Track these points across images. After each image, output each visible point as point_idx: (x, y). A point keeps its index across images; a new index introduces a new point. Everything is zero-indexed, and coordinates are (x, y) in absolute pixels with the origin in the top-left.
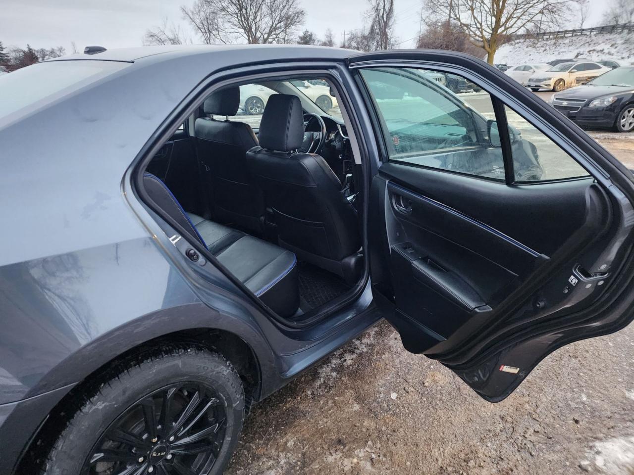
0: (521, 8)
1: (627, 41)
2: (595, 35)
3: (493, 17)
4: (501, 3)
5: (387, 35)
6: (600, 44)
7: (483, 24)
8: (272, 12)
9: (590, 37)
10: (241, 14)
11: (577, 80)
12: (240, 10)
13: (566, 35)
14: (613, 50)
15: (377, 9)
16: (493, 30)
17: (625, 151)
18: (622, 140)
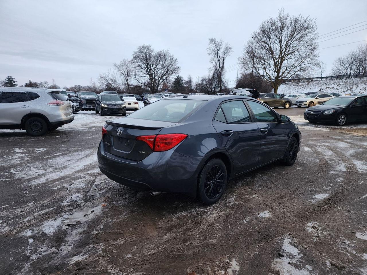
0: (289, 69)
1: (345, 83)
2: (329, 80)
3: (275, 73)
4: (279, 66)
5: (221, 79)
6: (331, 84)
7: (271, 76)
8: (163, 67)
9: (326, 81)
10: (148, 68)
11: (319, 102)
12: (147, 66)
13: (314, 80)
14: (338, 88)
15: (216, 67)
16: (276, 78)
17: (339, 133)
18: (339, 129)
